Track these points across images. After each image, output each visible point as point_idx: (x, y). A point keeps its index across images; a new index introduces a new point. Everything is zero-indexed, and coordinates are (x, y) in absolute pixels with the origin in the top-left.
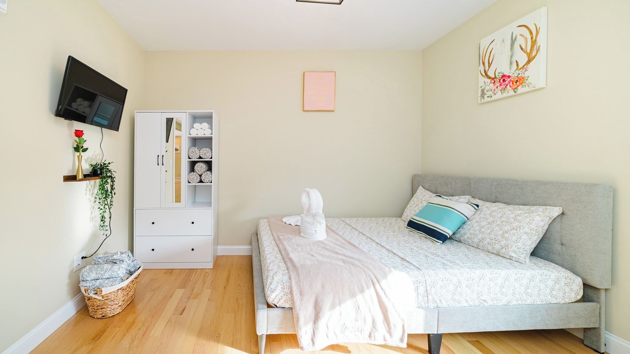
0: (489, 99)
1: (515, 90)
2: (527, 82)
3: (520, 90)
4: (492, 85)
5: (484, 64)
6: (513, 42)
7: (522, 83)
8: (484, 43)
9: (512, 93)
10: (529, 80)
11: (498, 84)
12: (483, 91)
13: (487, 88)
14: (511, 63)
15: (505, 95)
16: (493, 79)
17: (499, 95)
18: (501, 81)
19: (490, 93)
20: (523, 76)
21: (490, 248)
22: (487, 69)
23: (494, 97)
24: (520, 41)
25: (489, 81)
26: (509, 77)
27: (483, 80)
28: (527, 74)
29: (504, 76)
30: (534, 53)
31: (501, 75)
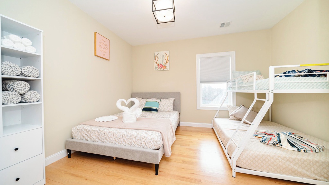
0: (157, 70)
1: (164, 69)
3: (165, 69)
4: (158, 66)
5: (156, 59)
6: (163, 56)
8: (156, 53)
9: (163, 70)
11: (160, 67)
12: (155, 67)
13: (157, 67)
14: (163, 62)
15: (161, 70)
16: (158, 65)
19: (158, 68)
20: (166, 66)
21: (166, 110)
22: (157, 61)
23: (159, 70)
24: (165, 57)
25: (157, 65)
26: (162, 65)
27: (155, 64)
29: (161, 65)
30: (168, 61)
31: (160, 64)
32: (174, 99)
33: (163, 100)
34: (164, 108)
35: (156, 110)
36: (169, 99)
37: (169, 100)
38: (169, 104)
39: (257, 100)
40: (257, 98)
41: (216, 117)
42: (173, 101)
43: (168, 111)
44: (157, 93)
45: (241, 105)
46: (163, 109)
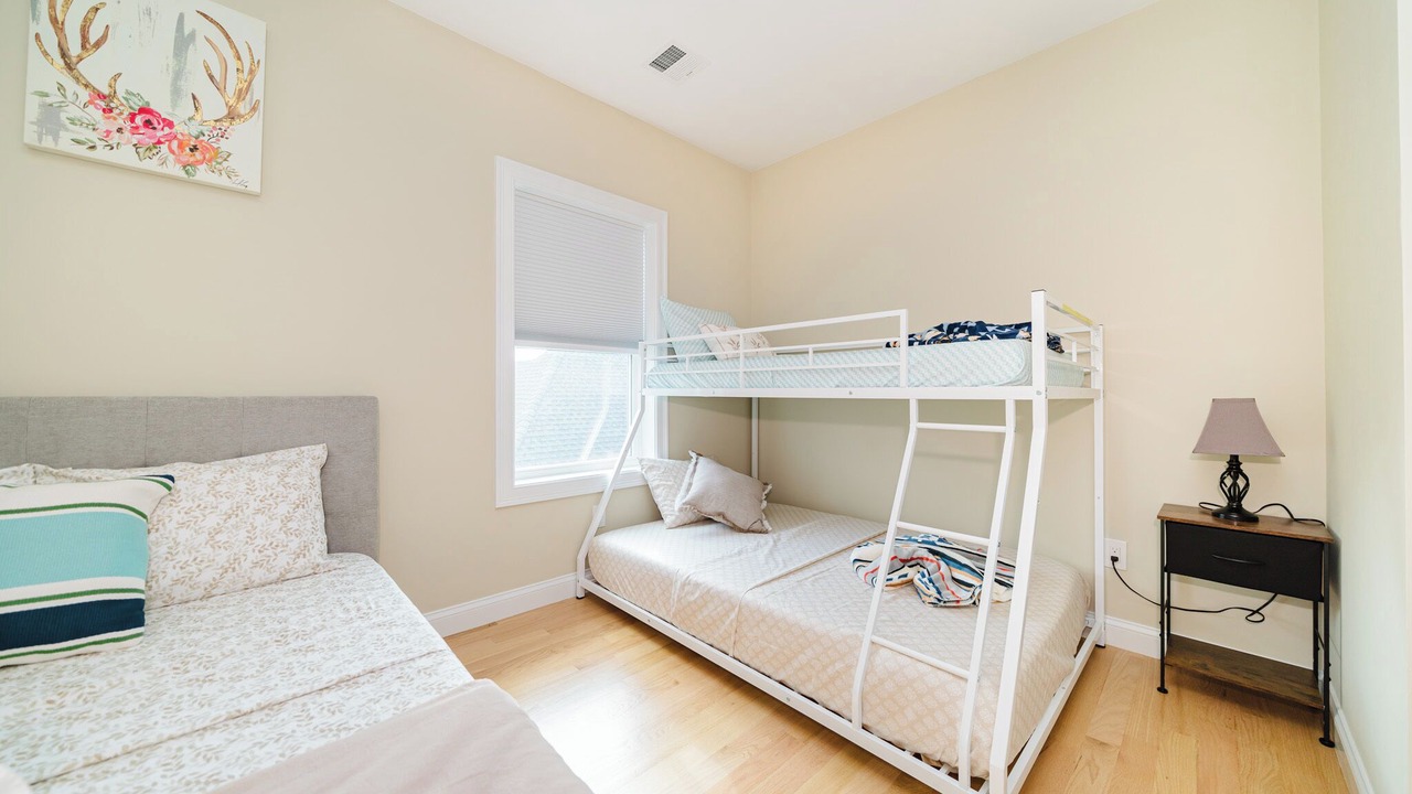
0: (82, 151)
1: (185, 165)
2: (225, 164)
3: (202, 174)
4: (95, 112)
5: (57, 24)
6: (183, 42)
7: (210, 161)
9: (178, 172)
10: (231, 163)
11: (124, 124)
13: (75, 114)
14: (176, 92)
15: (148, 165)
16: (102, 97)
17: (126, 155)
18: (139, 120)
19: (87, 134)
20: (215, 146)
22: (74, 52)
23: (102, 153)
24: (199, 54)
25: (83, 92)
26: (167, 122)
27: (52, 75)
28: (224, 145)
29: (148, 111)
30: (243, 108)
31: (137, 104)
32: (320, 451)
33: (194, 479)
34: (223, 557)
35: (123, 615)
36: (261, 458)
37: (276, 469)
38: (283, 509)
39: (919, 430)
40: (921, 420)
41: (600, 531)
42: (317, 473)
43: (282, 580)
44: (86, 402)
45: (694, 455)
46: (207, 576)
